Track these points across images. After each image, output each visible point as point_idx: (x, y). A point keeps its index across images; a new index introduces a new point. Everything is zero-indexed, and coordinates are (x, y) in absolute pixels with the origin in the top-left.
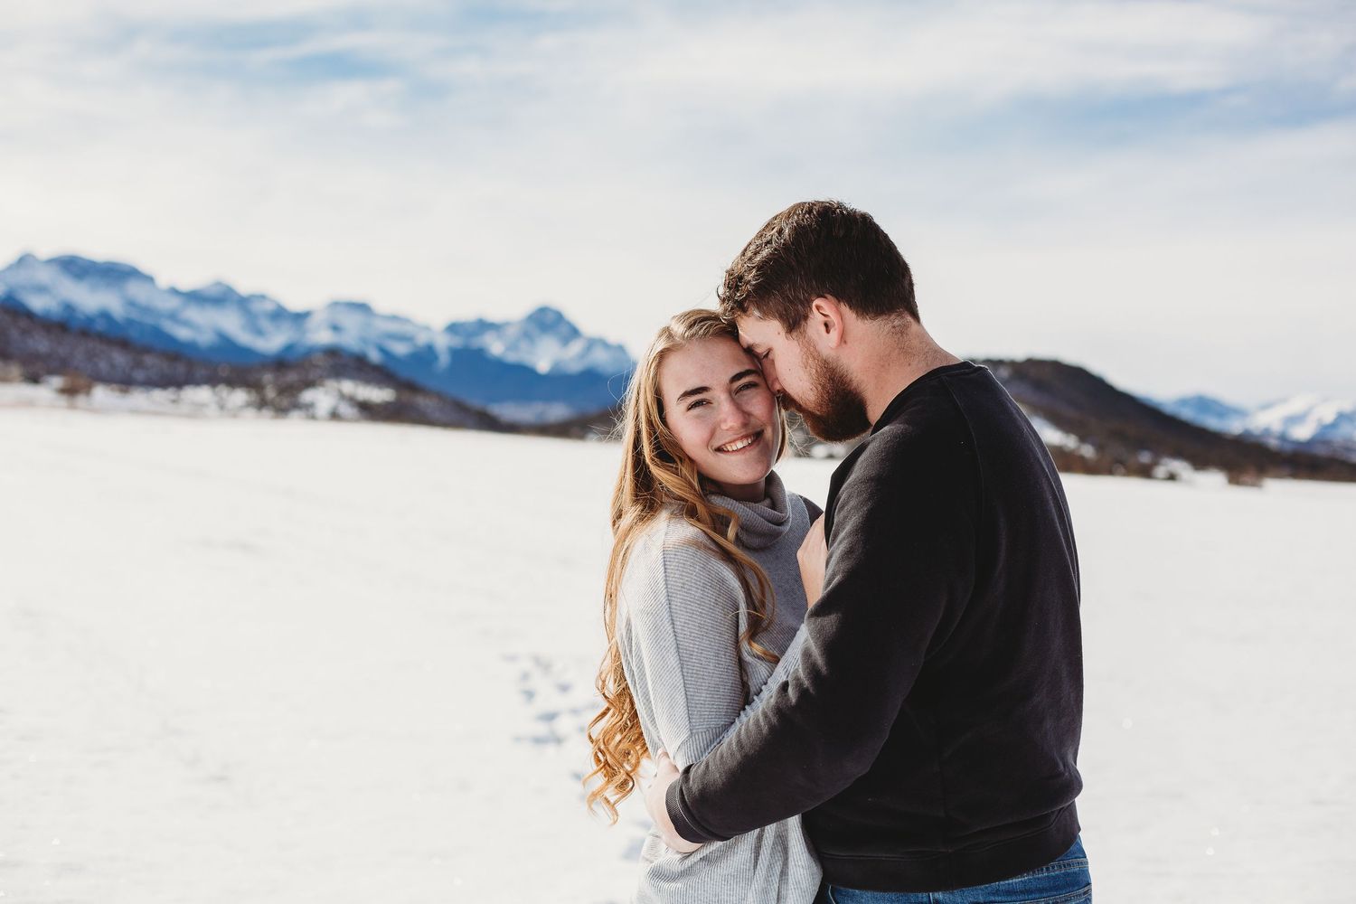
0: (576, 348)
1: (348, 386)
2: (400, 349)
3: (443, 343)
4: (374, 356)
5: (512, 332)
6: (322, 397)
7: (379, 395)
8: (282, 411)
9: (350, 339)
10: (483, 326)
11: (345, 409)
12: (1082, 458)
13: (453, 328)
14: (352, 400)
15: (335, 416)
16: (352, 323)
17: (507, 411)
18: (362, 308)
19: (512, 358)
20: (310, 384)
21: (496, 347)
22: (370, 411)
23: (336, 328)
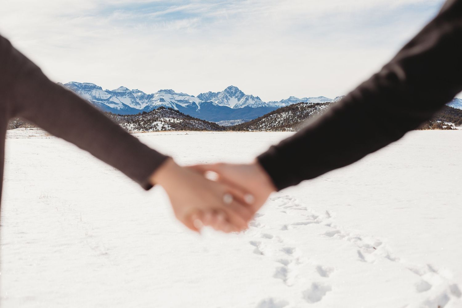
0: (243, 100)
1: (168, 119)
2: (184, 105)
3: (198, 101)
4: (176, 109)
7: (177, 121)
8: (147, 130)
9: (167, 104)
10: (212, 95)
13: (200, 96)
17: (221, 123)
18: (170, 92)
22: (175, 127)
23: (162, 100)
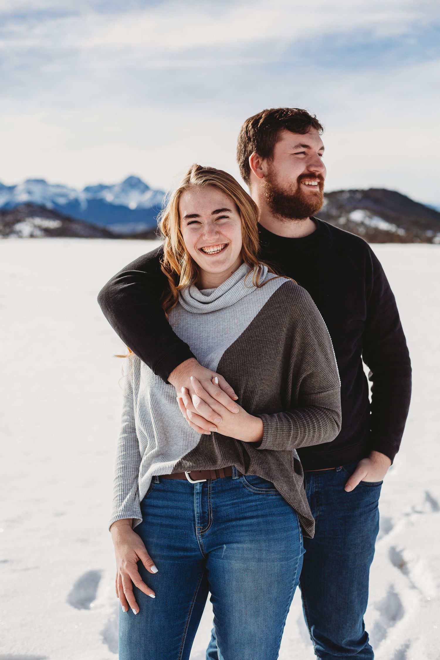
0: (148, 196)
1: (38, 221)
2: (62, 201)
3: (83, 197)
4: (49, 205)
5: (116, 189)
6: (25, 227)
7: (53, 224)
8: (6, 235)
9: (37, 197)
10: (102, 187)
11: (38, 232)
12: (398, 236)
13: (88, 189)
14: (40, 228)
15: (32, 236)
16: (37, 190)
17: (116, 228)
18: (41, 182)
19: (118, 202)
20: (19, 221)
21: (109, 197)
22: (49, 233)
23: (30, 193)
